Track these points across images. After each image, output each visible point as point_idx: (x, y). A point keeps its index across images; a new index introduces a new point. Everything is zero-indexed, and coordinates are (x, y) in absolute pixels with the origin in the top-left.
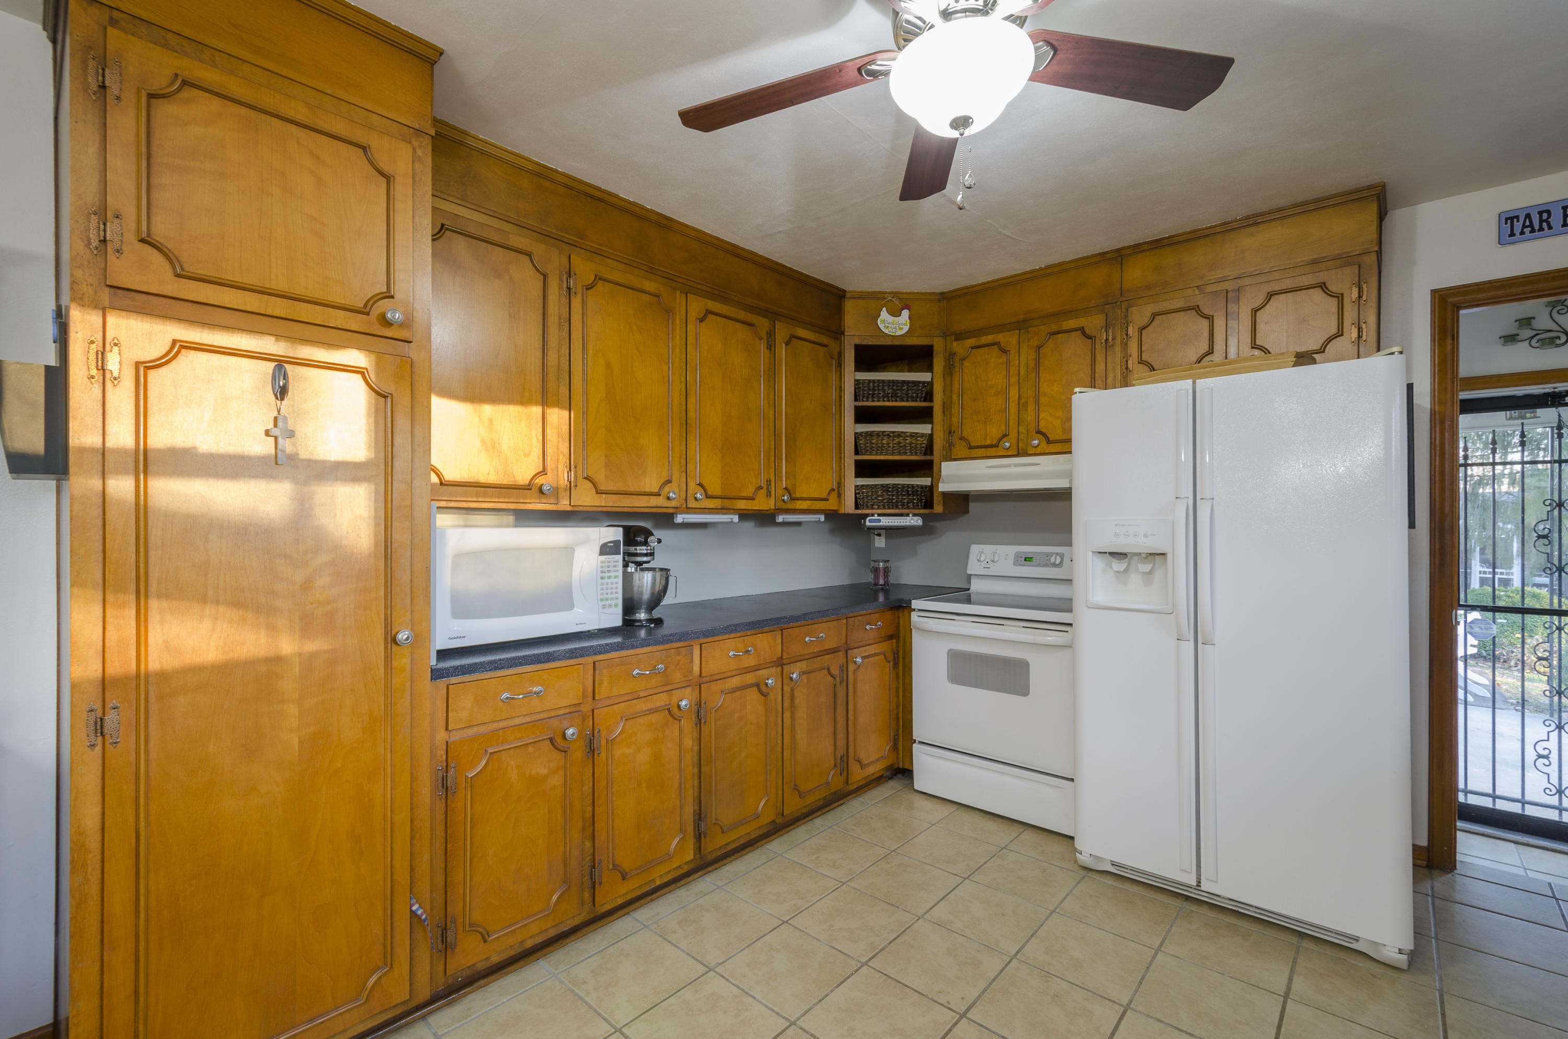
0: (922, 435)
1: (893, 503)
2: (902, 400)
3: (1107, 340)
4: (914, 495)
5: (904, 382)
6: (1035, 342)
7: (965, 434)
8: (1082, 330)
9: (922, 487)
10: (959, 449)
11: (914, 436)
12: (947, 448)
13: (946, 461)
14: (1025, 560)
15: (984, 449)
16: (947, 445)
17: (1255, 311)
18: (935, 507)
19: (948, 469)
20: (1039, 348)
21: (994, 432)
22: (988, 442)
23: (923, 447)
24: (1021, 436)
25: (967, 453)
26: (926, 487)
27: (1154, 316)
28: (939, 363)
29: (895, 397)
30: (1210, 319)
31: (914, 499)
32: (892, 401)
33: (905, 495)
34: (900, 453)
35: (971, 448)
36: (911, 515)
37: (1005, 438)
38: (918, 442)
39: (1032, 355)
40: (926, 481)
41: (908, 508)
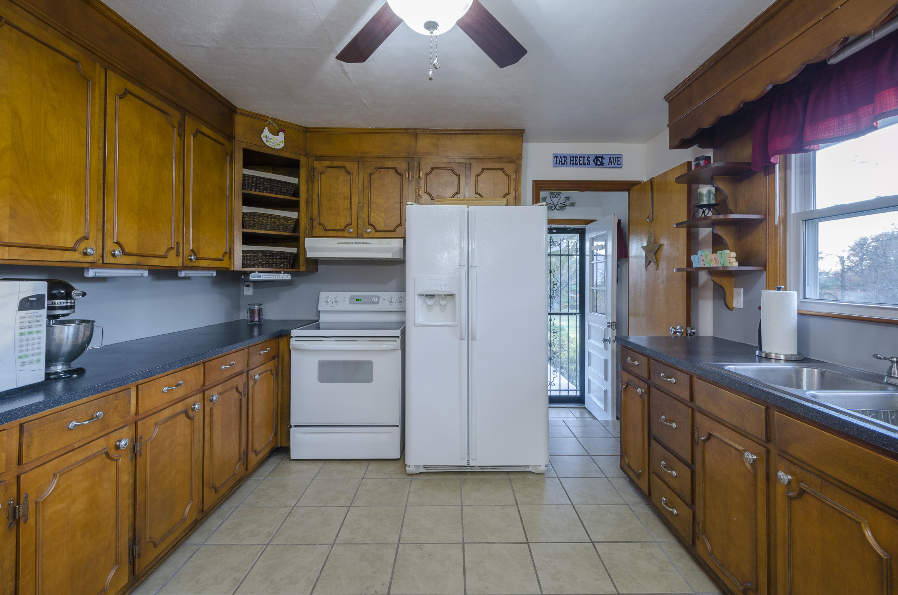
0: (292, 219)
1: (270, 264)
2: (277, 193)
3: (409, 177)
4: (284, 259)
5: (279, 181)
6: (368, 171)
7: (322, 221)
8: (395, 169)
9: (290, 253)
10: (318, 230)
11: (285, 219)
12: (309, 229)
13: (308, 238)
14: (357, 301)
15: (335, 232)
16: (309, 227)
17: (477, 176)
18: (300, 267)
19: (309, 243)
20: (370, 175)
21: (342, 222)
22: (338, 228)
23: (292, 227)
24: (359, 226)
25: (324, 233)
26: (293, 253)
27: (432, 169)
28: (303, 173)
29: (272, 191)
30: (458, 176)
31: (285, 262)
32: (270, 193)
33: (278, 259)
34: (275, 230)
35: (326, 230)
36: (282, 273)
37: (350, 226)
38: (288, 223)
39: (367, 179)
40: (294, 250)
41: (280, 267)
